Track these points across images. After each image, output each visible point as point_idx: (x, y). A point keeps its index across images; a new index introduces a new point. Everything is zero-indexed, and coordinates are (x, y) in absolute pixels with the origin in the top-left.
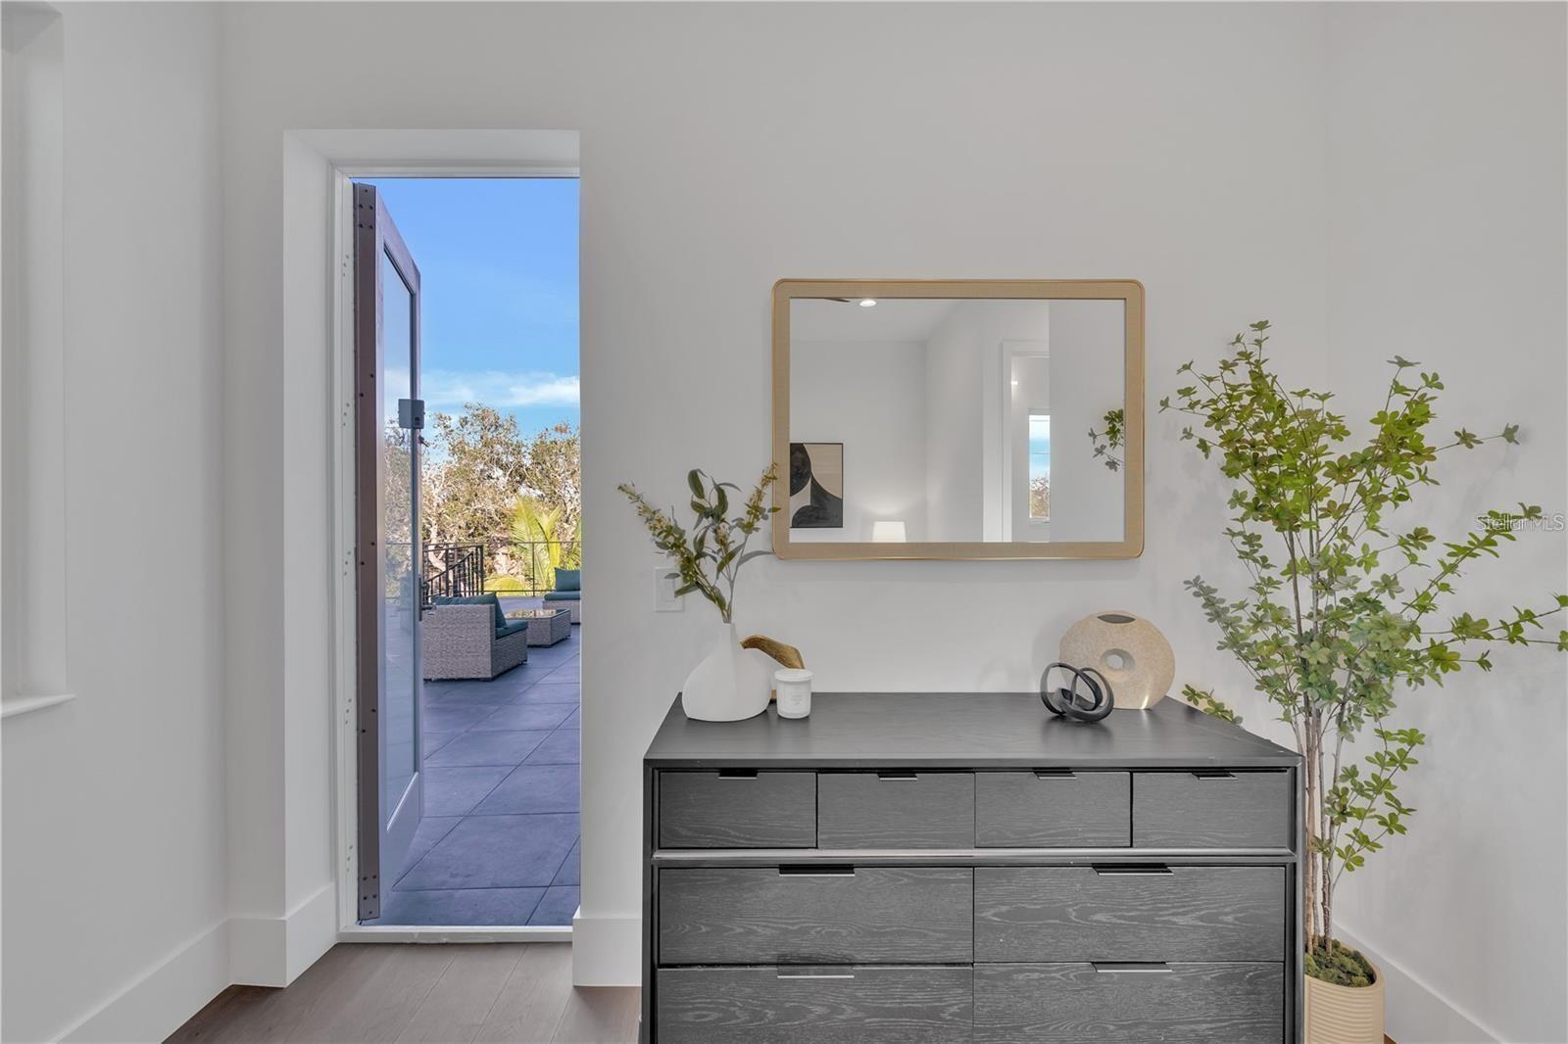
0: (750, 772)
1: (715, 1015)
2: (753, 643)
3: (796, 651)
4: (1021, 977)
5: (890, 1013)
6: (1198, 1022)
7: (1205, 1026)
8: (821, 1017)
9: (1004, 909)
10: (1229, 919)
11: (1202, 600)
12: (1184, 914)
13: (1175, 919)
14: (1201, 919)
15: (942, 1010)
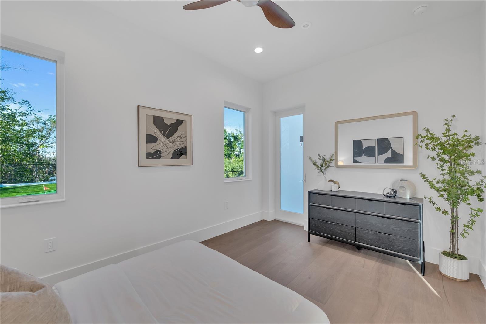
0: (323, 194)
1: (317, 226)
2: (331, 181)
3: (338, 183)
4: (364, 231)
5: (342, 231)
6: (399, 247)
7: (401, 248)
8: (332, 229)
9: (361, 220)
10: (406, 230)
11: (422, 177)
12: (396, 228)
13: (394, 228)
14: (399, 229)
15: (350, 233)
